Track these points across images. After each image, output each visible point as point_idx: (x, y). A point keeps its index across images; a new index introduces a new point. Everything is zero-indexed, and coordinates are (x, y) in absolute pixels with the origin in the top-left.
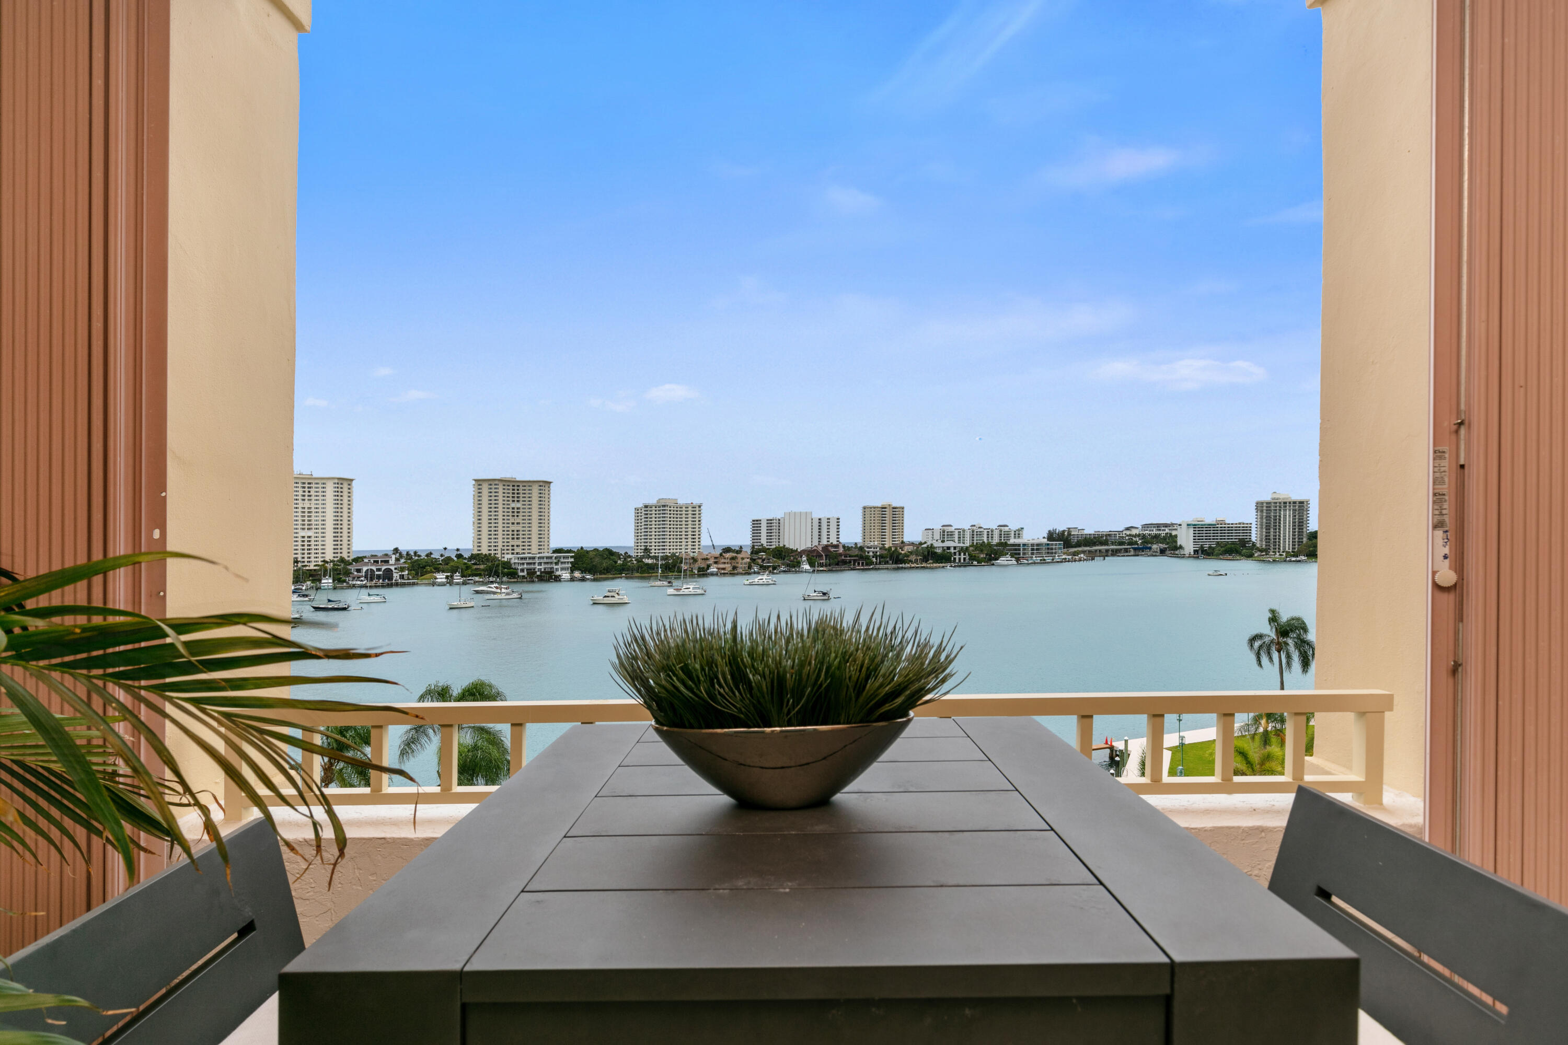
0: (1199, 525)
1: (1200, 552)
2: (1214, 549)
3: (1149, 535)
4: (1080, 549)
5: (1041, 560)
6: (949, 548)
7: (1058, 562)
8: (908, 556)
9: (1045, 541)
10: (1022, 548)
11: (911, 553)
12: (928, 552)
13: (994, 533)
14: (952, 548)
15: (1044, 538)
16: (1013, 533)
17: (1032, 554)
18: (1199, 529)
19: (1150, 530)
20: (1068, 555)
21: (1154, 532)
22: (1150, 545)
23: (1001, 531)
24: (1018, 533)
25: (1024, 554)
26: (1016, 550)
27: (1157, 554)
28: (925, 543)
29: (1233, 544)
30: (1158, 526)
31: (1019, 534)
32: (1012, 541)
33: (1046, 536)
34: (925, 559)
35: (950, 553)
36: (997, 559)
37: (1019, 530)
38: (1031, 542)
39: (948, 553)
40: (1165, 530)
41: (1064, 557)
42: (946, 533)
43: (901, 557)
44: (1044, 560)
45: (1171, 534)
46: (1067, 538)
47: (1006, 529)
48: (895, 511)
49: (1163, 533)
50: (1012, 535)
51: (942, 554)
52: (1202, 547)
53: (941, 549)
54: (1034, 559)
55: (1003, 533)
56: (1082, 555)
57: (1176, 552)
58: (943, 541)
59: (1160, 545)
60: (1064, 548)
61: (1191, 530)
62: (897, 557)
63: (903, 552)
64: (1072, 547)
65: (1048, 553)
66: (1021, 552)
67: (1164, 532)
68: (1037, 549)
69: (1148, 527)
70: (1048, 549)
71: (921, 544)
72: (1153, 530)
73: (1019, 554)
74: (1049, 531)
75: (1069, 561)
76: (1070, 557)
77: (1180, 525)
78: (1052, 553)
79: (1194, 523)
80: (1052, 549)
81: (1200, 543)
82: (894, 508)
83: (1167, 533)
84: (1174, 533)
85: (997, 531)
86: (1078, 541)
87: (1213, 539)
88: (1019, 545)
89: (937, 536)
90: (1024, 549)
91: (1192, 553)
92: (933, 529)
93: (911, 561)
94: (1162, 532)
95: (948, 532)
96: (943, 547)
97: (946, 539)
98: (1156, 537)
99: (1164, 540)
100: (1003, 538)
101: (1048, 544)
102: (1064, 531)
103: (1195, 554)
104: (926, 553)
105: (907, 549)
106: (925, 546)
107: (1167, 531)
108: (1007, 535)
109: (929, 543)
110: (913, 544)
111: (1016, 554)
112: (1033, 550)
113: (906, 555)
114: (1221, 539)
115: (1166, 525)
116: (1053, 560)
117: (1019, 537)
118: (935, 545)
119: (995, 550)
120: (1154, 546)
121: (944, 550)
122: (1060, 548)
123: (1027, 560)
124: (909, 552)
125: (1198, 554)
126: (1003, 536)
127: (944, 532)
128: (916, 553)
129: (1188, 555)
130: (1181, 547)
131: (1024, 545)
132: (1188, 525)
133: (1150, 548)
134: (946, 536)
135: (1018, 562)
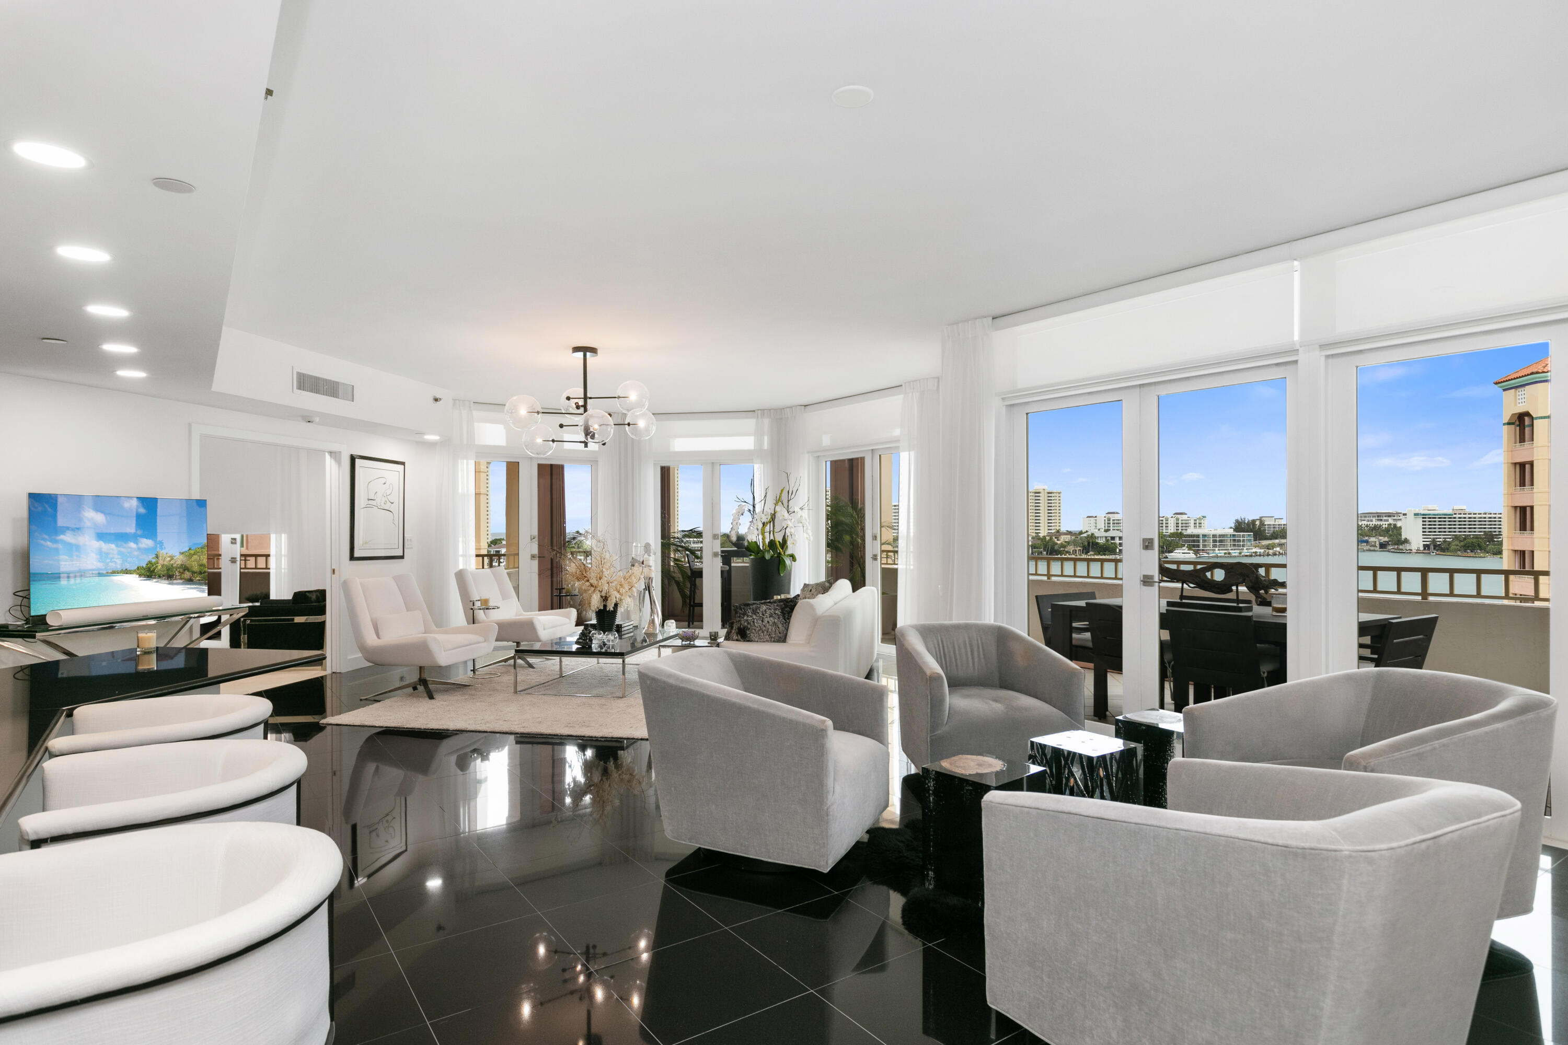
0: (1430, 515)
1: (1432, 547)
2: (1449, 543)
3: (1367, 526)
4: (1277, 541)
5: (1225, 553)
6: (1113, 538)
7: (1246, 556)
8: (1065, 547)
9: (1231, 531)
10: (1201, 539)
11: (1068, 543)
12: (1089, 543)
13: (1169, 522)
14: (1118, 539)
15: (1231, 528)
16: (1192, 522)
17: (1215, 546)
18: (1429, 521)
19: (1368, 521)
20: (1261, 549)
21: (1374, 523)
22: (1367, 538)
23: (1178, 519)
24: (1198, 523)
25: (1204, 546)
26: (1194, 541)
27: (1376, 549)
28: (1087, 532)
29: (1477, 538)
30: (1379, 516)
31: (1200, 523)
32: (1191, 531)
33: (1233, 525)
34: (1086, 550)
35: (1115, 544)
36: (1171, 552)
37: (1199, 519)
38: (1213, 532)
39: (1112, 543)
40: (1388, 520)
41: (1254, 550)
42: (1111, 522)
43: (1056, 547)
44: (1229, 553)
45: (1395, 525)
46: (1259, 528)
47: (1185, 517)
48: (1051, 497)
49: (1384, 525)
50: (1192, 525)
51: (1104, 544)
52: (1434, 541)
53: (1104, 539)
54: (1217, 551)
55: (1180, 522)
56: (1278, 549)
57: (1401, 547)
58: (1106, 531)
59: (1380, 538)
60: (1255, 540)
61: (1420, 521)
62: (1053, 548)
63: (1059, 542)
64: (1266, 539)
65: (1234, 545)
66: (1201, 544)
67: (1387, 523)
68: (1221, 541)
69: (1365, 517)
70: (1234, 540)
71: (1081, 533)
72: (1372, 521)
73: (1198, 546)
74: (1237, 521)
75: (1260, 555)
76: (1262, 551)
77: (1405, 514)
78: (1239, 546)
79: (1423, 512)
80: (1239, 541)
81: (1432, 537)
82: (1049, 493)
83: (1390, 524)
84: (1399, 524)
85: (1173, 519)
86: (1274, 532)
87: (1450, 532)
88: (1198, 536)
89: (1101, 525)
90: (1204, 541)
91: (1422, 548)
92: (1096, 517)
93: (1068, 552)
94: (1384, 523)
95: (1114, 520)
96: (1106, 537)
97: (1111, 528)
98: (1375, 528)
99: (1386, 532)
100: (1180, 528)
101: (1234, 535)
102: (1254, 521)
103: (1425, 549)
104: (1086, 544)
105: (1064, 539)
106: (1085, 535)
107: (1391, 521)
108: (1186, 525)
109: (1089, 533)
110: (1069, 533)
111: (1194, 546)
112: (1215, 541)
113: (1063, 546)
114: (1460, 532)
115: (1389, 515)
116: (1240, 553)
117: (1200, 527)
118: (1096, 535)
119: (1168, 541)
120: (1372, 539)
121: (1107, 541)
122: (1249, 540)
123: (1208, 553)
124: (1066, 542)
125: (1429, 549)
126: (1180, 525)
127: (1109, 520)
128: (1075, 543)
129: (1415, 551)
130: (1406, 541)
131: (1204, 536)
132: (1415, 514)
133: (1367, 542)
134: (1111, 525)
135: (1196, 555)
